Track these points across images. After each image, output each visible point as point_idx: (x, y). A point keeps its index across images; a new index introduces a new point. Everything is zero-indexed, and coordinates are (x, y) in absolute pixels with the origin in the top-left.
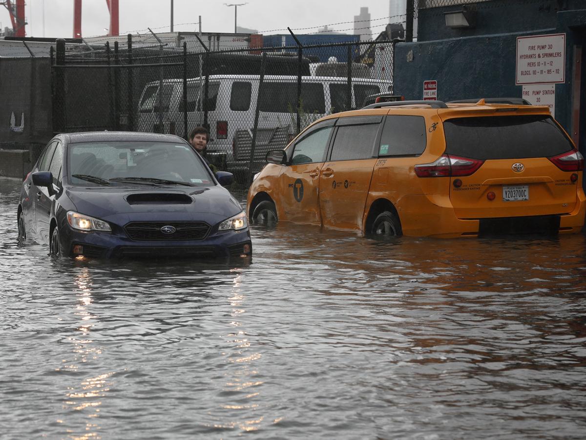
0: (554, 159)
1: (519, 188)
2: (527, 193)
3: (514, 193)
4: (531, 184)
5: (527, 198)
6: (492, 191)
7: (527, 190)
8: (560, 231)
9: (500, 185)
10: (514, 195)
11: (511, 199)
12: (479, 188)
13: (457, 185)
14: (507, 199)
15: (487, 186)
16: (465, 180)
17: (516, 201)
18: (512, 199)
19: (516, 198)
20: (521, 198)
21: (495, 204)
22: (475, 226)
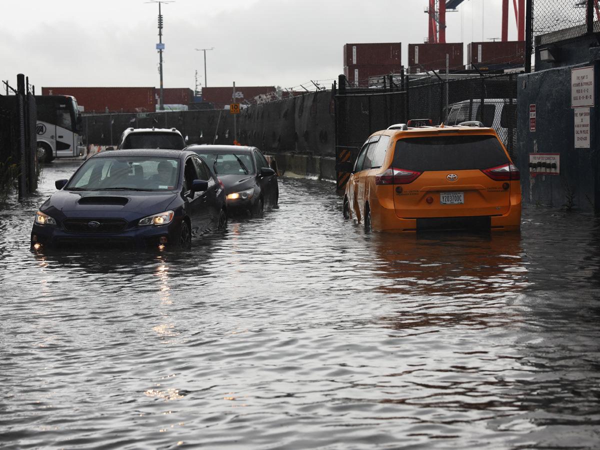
0: (487, 171)
1: (455, 194)
2: (462, 198)
3: (450, 198)
4: (466, 191)
5: (463, 202)
6: (431, 195)
7: (462, 196)
8: (492, 229)
9: (438, 192)
10: (450, 200)
11: (447, 202)
12: (418, 194)
13: (399, 191)
14: (444, 202)
15: (424, 192)
16: (405, 187)
17: (452, 204)
18: (449, 202)
19: (452, 201)
20: (457, 202)
21: (432, 207)
22: (412, 224)
